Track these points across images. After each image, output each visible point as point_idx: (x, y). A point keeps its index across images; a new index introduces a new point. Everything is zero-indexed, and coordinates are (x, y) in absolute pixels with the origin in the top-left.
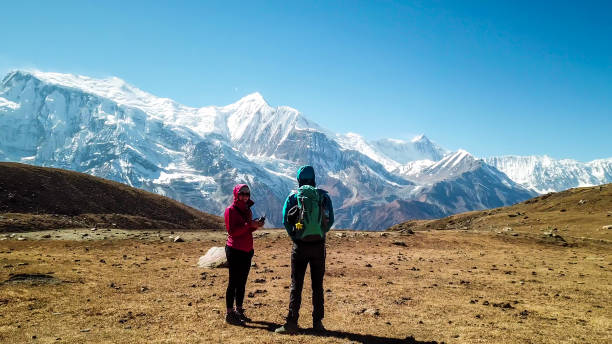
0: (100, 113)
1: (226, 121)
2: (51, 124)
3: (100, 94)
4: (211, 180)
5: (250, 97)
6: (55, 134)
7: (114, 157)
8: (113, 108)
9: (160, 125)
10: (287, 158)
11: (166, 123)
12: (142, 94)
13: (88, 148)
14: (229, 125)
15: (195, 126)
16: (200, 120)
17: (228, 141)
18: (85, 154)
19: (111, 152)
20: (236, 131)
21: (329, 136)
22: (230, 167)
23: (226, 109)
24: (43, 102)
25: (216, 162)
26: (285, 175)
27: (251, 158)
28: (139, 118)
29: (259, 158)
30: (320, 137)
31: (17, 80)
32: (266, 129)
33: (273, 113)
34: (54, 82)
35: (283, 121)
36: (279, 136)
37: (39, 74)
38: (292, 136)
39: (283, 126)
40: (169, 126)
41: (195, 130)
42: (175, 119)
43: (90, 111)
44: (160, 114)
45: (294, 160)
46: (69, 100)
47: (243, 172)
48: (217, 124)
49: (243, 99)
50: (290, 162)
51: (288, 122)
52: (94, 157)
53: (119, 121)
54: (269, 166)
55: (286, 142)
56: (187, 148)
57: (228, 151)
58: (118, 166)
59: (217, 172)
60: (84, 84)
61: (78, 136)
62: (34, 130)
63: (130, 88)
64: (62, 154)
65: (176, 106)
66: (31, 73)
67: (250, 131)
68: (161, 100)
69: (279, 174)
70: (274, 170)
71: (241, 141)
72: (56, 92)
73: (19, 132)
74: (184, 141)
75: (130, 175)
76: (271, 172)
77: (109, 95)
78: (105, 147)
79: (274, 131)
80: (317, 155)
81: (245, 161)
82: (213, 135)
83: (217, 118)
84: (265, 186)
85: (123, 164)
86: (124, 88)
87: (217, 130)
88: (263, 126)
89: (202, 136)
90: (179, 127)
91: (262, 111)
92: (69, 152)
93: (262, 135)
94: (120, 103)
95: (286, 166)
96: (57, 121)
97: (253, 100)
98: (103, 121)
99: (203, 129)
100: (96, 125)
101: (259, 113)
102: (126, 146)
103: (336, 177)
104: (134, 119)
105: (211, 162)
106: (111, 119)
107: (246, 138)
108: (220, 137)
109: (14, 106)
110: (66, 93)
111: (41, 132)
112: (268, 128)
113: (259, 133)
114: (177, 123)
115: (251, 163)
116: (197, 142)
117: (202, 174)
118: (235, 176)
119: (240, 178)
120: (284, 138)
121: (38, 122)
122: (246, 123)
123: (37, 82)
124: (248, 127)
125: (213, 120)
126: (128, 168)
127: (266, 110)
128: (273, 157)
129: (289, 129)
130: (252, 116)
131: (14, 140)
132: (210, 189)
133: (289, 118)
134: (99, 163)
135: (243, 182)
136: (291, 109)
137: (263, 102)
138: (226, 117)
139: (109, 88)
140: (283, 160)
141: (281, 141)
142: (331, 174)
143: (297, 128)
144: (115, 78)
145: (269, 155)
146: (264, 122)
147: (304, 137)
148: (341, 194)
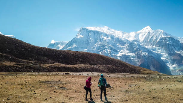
0: (102, 37)
1: (138, 36)
2: (90, 41)
3: (102, 31)
4: (134, 54)
6: (91, 43)
7: (106, 48)
8: (106, 35)
9: (118, 38)
11: (120, 38)
12: (113, 30)
13: (99, 46)
14: (139, 37)
15: (129, 38)
16: (130, 36)
17: (139, 42)
18: (99, 48)
19: (105, 47)
20: (141, 39)
21: (176, 39)
22: (140, 50)
23: (138, 32)
24: (88, 35)
25: (135, 49)
26: (158, 52)
27: (146, 47)
28: (112, 37)
29: (149, 47)
30: (172, 39)
31: (82, 30)
32: (152, 38)
33: (154, 32)
34: (91, 29)
35: (157, 34)
36: (156, 39)
37: (87, 28)
38: (161, 39)
39: (158, 36)
40: (121, 39)
41: (129, 39)
42: (123, 36)
43: (100, 36)
44: (118, 35)
45: (162, 47)
46: (94, 34)
47: (144, 52)
48: (135, 37)
49: (144, 29)
50: (160, 48)
51: (159, 35)
52: (101, 49)
53: (107, 38)
54: (153, 50)
55: (159, 41)
56: (126, 45)
57: (139, 45)
58: (107, 51)
59: (136, 52)
60: (98, 29)
61: (97, 43)
62: (86, 42)
63: (110, 29)
64: (93, 48)
65: (123, 33)
66: (86, 27)
67: (146, 39)
68: (119, 31)
69: (156, 52)
70: (154, 50)
71: (143, 42)
72: (91, 32)
73: (83, 43)
74: (125, 43)
75: (110, 53)
76: (154, 51)
77: (104, 32)
78: (103, 46)
79: (154, 38)
80: (171, 45)
81: (145, 48)
82: (134, 41)
83: (135, 35)
84: (152, 56)
85: (108, 50)
86: (108, 29)
87: (136, 39)
88: (151, 37)
89: (131, 41)
90: (124, 39)
91: (150, 32)
92: (95, 48)
93: (150, 40)
94: (107, 33)
95: (159, 49)
96: (92, 40)
97: (147, 29)
98: (103, 39)
99: (131, 39)
100: (101, 40)
101: (149, 32)
102: (109, 45)
103: (179, 52)
104: (111, 38)
106: (105, 38)
107: (145, 41)
108: (136, 41)
109: (82, 36)
110: (94, 32)
111: (88, 43)
112: (152, 37)
113: (149, 39)
114: (123, 38)
115: (147, 49)
116: (129, 43)
117: (131, 53)
118: (141, 53)
119: (143, 54)
121: (87, 40)
122: (145, 36)
123: (87, 30)
124: (145, 37)
125: (134, 36)
126: (109, 51)
127: (152, 31)
128: (154, 46)
129: (160, 37)
130: (147, 34)
131: (82, 45)
132: (134, 57)
133: (160, 33)
134: (102, 50)
135: (144, 55)
136: (159, 30)
137: (151, 29)
138: (138, 35)
139: (104, 29)
140: (158, 47)
141: (157, 41)
142: (177, 52)
143: (162, 36)
144: (106, 27)
145: (153, 46)
146: (151, 35)
147: (166, 39)
148: (181, 59)
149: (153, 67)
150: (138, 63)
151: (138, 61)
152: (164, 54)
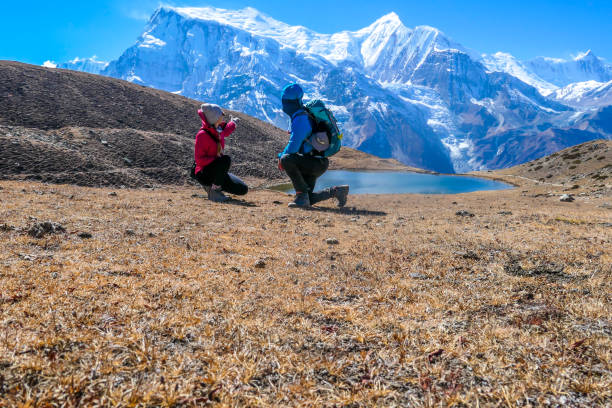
0: (236, 46)
1: (360, 47)
2: (193, 59)
3: (236, 25)
4: (343, 109)
5: (384, 18)
6: (197, 68)
7: (250, 88)
8: (247, 39)
9: (293, 53)
10: (424, 83)
11: (299, 52)
12: (276, 23)
13: (226, 80)
14: (363, 51)
15: (328, 53)
16: (333, 46)
17: (362, 68)
18: (224, 87)
19: (247, 84)
20: (370, 57)
21: (474, 58)
22: (362, 96)
23: (360, 33)
24: (185, 38)
25: (348, 91)
26: (421, 102)
27: (385, 85)
28: (272, 47)
29: (392, 85)
30: (462, 59)
31: (162, 17)
32: (402, 53)
33: (410, 34)
34: (193, 16)
35: (420, 43)
36: (416, 59)
37: (180, 10)
38: (431, 59)
39: (421, 48)
40: (302, 55)
41: (327, 57)
42: (308, 47)
43: (227, 44)
44: (294, 43)
45: (432, 86)
46: (207, 34)
47: (375, 100)
48: (350, 49)
49: (378, 21)
50: (427, 88)
51: (426, 43)
52: (232, 89)
53: (254, 52)
54: (404, 93)
55: (422, 66)
56: (319, 77)
57: (361, 78)
58: (253, 97)
59: (349, 101)
60: (219, 16)
61: (217, 70)
62: (178, 64)
63: (264, 18)
64: (204, 88)
65: (308, 34)
66: (174, 9)
67: (385, 55)
68: (295, 28)
69: (415, 102)
70: (406, 97)
71: (374, 68)
72: (195, 27)
73: (166, 68)
74: (317, 70)
75: (265, 107)
76: (406, 100)
77: (245, 27)
78: (240, 80)
79: (410, 55)
80: (458, 79)
81: (378, 88)
82: (346, 62)
83: (350, 44)
84: (399, 115)
85: (258, 95)
86: (258, 19)
87: (351, 57)
88: (399, 50)
89: (335, 64)
90: (312, 55)
91: (398, 33)
92: (209, 85)
93: (398, 60)
94: (254, 33)
95: (423, 92)
96: (198, 56)
97: (388, 22)
98: (239, 53)
99: (336, 56)
100: (233, 58)
101: (394, 35)
102: (261, 77)
103: (480, 103)
104: (268, 49)
105: (343, 91)
106: (246, 52)
107: (381, 64)
108: (353, 64)
109: (160, 43)
110: (206, 27)
111: (185, 69)
112: (404, 53)
113: (394, 58)
114: (311, 51)
115: (385, 91)
116: (329, 71)
117: (334, 104)
118: (368, 104)
119: (373, 106)
120: (422, 62)
121: (182, 57)
122: (381, 47)
123: (179, 17)
124: (382, 52)
125: (346, 45)
126: (261, 99)
127: (403, 31)
128: (409, 83)
129: (428, 52)
130: (386, 39)
131: (163, 76)
132: (343, 119)
133: (429, 39)
134: (236, 95)
135: (375, 110)
136: (427, 28)
137: (400, 22)
138: (360, 42)
139: (245, 20)
140: (420, 87)
141: (418, 65)
142: (474, 101)
143: (436, 49)
144: (249, 8)
145: (405, 81)
146: (400, 45)
147: (445, 60)
148: (485, 123)
149: (403, 150)
150: (355, 139)
151: (357, 132)
152: (436, 107)
